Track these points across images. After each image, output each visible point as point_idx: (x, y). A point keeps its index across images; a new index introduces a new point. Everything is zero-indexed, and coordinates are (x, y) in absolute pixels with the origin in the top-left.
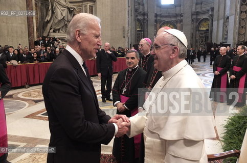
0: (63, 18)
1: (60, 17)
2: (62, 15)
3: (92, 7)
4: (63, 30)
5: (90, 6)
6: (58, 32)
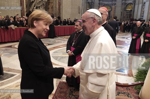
4: (42, 7)
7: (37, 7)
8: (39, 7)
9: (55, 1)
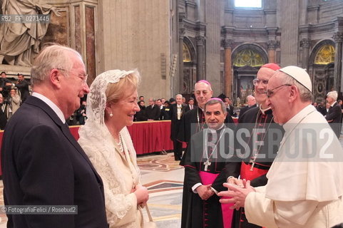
0: (26, 33)
1: (18, 30)
2: (24, 24)
3: (92, 8)
4: (26, 59)
5: (87, 6)
6: (15, 64)
7: (6, 56)
8: (16, 58)
9: (73, 37)
